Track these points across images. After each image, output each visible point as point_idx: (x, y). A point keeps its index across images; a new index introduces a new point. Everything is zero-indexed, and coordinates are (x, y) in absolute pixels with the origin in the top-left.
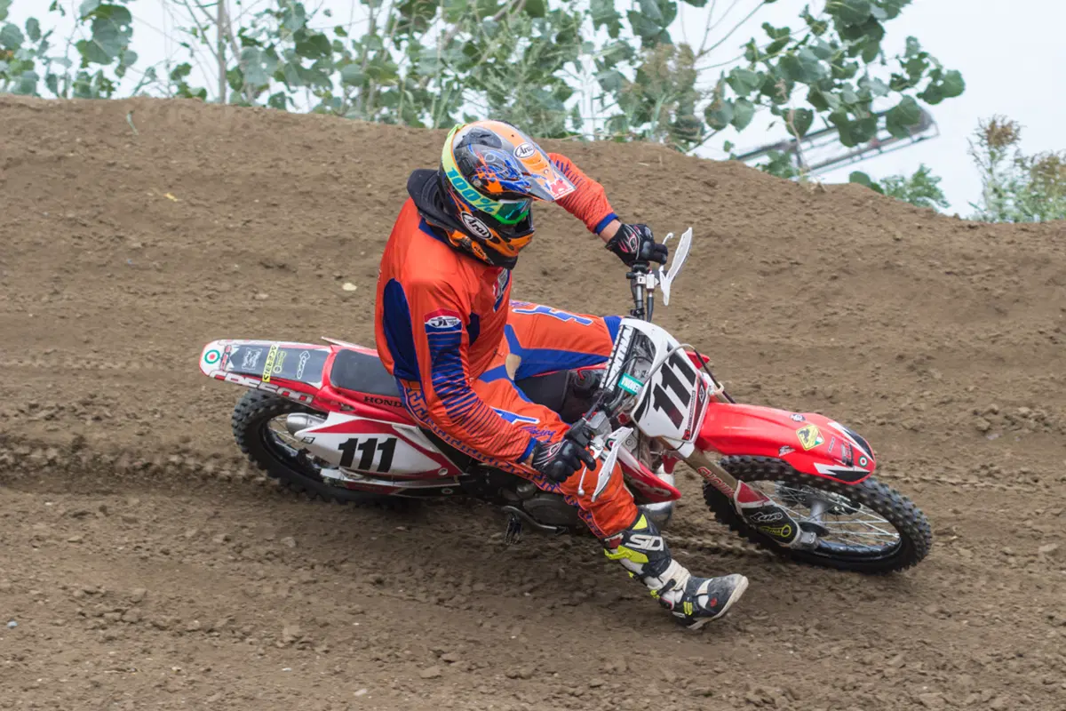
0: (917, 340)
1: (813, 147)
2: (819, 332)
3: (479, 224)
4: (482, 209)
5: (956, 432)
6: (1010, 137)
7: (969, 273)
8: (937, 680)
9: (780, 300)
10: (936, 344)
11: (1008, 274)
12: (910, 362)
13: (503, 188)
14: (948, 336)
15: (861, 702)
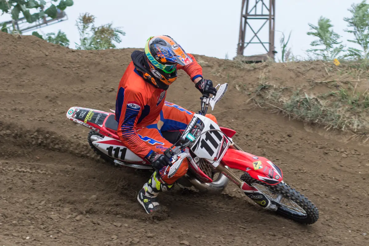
0: (53, 91)
1: (23, 23)
2: (18, 88)
3: (158, 73)
4: (159, 68)
5: (66, 123)
6: (91, 21)
7: (71, 67)
8: (57, 210)
9: (4, 76)
10: (59, 92)
11: (85, 68)
12: (50, 99)
13: (167, 60)
14: (64, 89)
15: (30, 218)
